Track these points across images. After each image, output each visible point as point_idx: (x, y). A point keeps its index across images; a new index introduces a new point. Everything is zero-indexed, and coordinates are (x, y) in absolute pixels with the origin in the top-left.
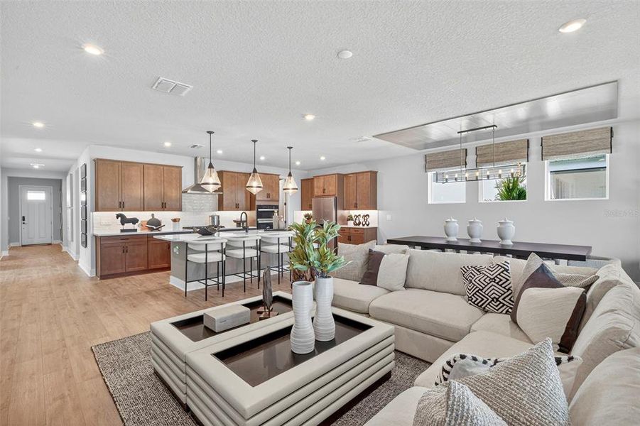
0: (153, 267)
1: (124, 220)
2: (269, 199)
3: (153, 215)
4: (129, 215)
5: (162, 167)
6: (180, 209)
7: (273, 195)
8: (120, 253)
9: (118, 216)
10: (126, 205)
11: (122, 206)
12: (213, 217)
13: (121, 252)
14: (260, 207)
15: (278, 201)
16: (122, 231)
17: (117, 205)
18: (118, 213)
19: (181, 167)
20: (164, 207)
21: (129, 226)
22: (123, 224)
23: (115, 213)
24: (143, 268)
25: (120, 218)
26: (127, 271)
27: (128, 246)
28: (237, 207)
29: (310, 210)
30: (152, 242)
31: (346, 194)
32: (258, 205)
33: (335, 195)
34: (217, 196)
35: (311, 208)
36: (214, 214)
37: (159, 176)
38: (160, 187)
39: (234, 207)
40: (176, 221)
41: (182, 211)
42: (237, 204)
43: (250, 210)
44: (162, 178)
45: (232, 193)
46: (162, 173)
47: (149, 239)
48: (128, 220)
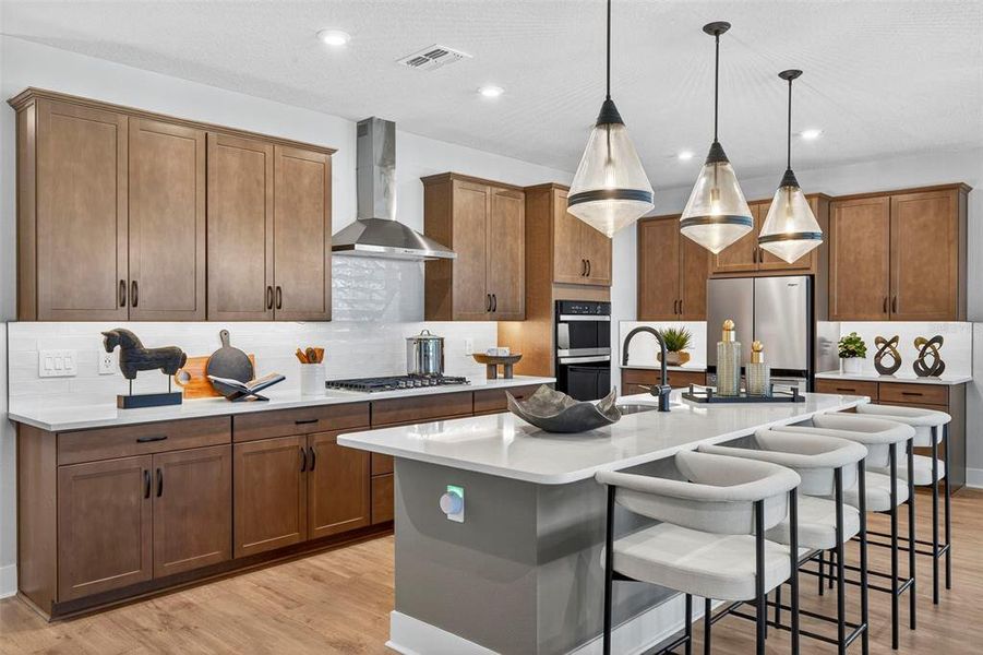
0: (248, 547)
1: (133, 358)
2: (586, 281)
3: (224, 335)
4: (151, 335)
5: (268, 148)
6: (323, 315)
7: (597, 266)
8: (133, 499)
9: (111, 341)
10: (144, 294)
11: (129, 297)
12: (422, 344)
13: (134, 497)
14: (562, 307)
15: (607, 287)
16: (128, 402)
17: (110, 293)
18: (111, 326)
19: (330, 151)
20: (273, 305)
21: (151, 381)
22: (130, 374)
24: (215, 555)
25: (118, 348)
26: (160, 574)
27: (162, 468)
28: (492, 309)
29: (679, 320)
30: (247, 447)
31: (839, 265)
32: (556, 301)
33: (808, 269)
34: (422, 266)
35: (679, 312)
36: (425, 333)
37: (258, 182)
38: (262, 226)
39: (483, 305)
40: (312, 357)
41: (330, 320)
42: (491, 298)
43: (527, 315)
44: (270, 191)
45: (476, 255)
46: (269, 171)
47: (236, 434)
48: (149, 357)
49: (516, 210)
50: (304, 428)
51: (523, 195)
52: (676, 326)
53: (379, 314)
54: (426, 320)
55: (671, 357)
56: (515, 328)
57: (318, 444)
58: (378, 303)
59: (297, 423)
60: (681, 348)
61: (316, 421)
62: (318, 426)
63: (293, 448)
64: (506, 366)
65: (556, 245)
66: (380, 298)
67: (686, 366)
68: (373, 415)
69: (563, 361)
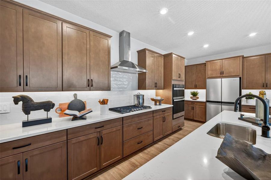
1: (29, 106)
2: (179, 79)
3: (75, 95)
5: (87, 31)
6: (108, 89)
9: (16, 100)
11: (23, 83)
12: (138, 97)
15: (183, 81)
17: (14, 81)
18: (17, 94)
19: (110, 37)
20: (90, 86)
22: (27, 113)
23: (10, 95)
25: (21, 103)
27: (29, 158)
28: (156, 87)
29: (196, 89)
30: (74, 141)
31: (246, 75)
32: (173, 85)
33: (239, 76)
34: (137, 75)
35: (196, 87)
36: (139, 93)
37: (84, 43)
38: (85, 58)
39: (154, 86)
40: (104, 102)
41: (110, 90)
42: (156, 83)
43: (164, 88)
44: (88, 46)
45: (152, 72)
46: (88, 40)
47: (69, 136)
48: (36, 105)
49: (162, 61)
50: (98, 130)
51: (163, 57)
52: (195, 90)
53: (126, 88)
54: (138, 90)
55: (195, 98)
56: (161, 91)
57: (104, 134)
58: (126, 85)
59: (96, 128)
60: (197, 95)
61: (103, 126)
62: (104, 128)
63: (94, 137)
64: (159, 102)
65: (173, 69)
66: (126, 84)
67: (198, 100)
68: (124, 122)
69: (175, 100)
